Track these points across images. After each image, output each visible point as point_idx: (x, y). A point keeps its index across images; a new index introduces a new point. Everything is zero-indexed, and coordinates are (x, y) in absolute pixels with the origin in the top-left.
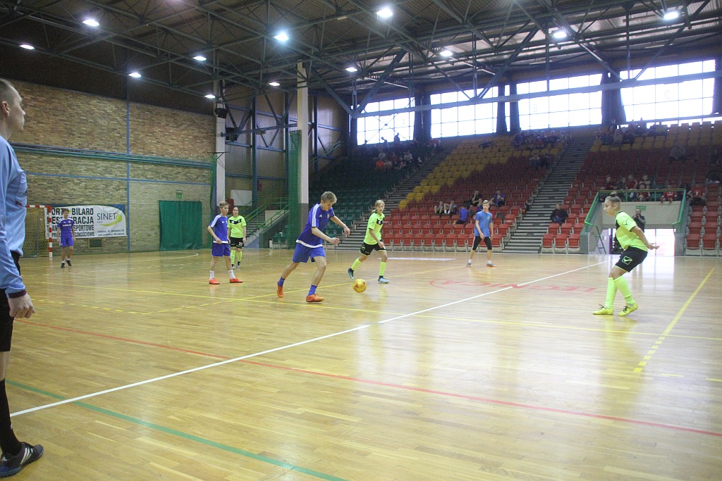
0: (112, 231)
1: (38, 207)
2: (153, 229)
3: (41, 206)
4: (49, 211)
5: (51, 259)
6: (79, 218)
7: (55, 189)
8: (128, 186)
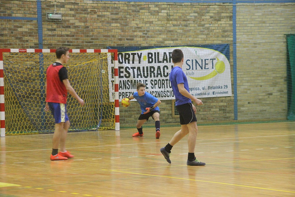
0: (209, 88)
1: (98, 51)
2: (275, 84)
3: (104, 51)
4: (114, 58)
5: (118, 133)
6: (159, 68)
7: (122, 22)
8: (234, 12)
